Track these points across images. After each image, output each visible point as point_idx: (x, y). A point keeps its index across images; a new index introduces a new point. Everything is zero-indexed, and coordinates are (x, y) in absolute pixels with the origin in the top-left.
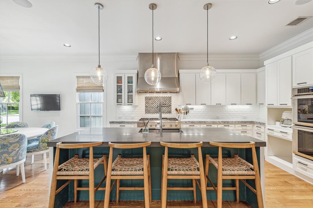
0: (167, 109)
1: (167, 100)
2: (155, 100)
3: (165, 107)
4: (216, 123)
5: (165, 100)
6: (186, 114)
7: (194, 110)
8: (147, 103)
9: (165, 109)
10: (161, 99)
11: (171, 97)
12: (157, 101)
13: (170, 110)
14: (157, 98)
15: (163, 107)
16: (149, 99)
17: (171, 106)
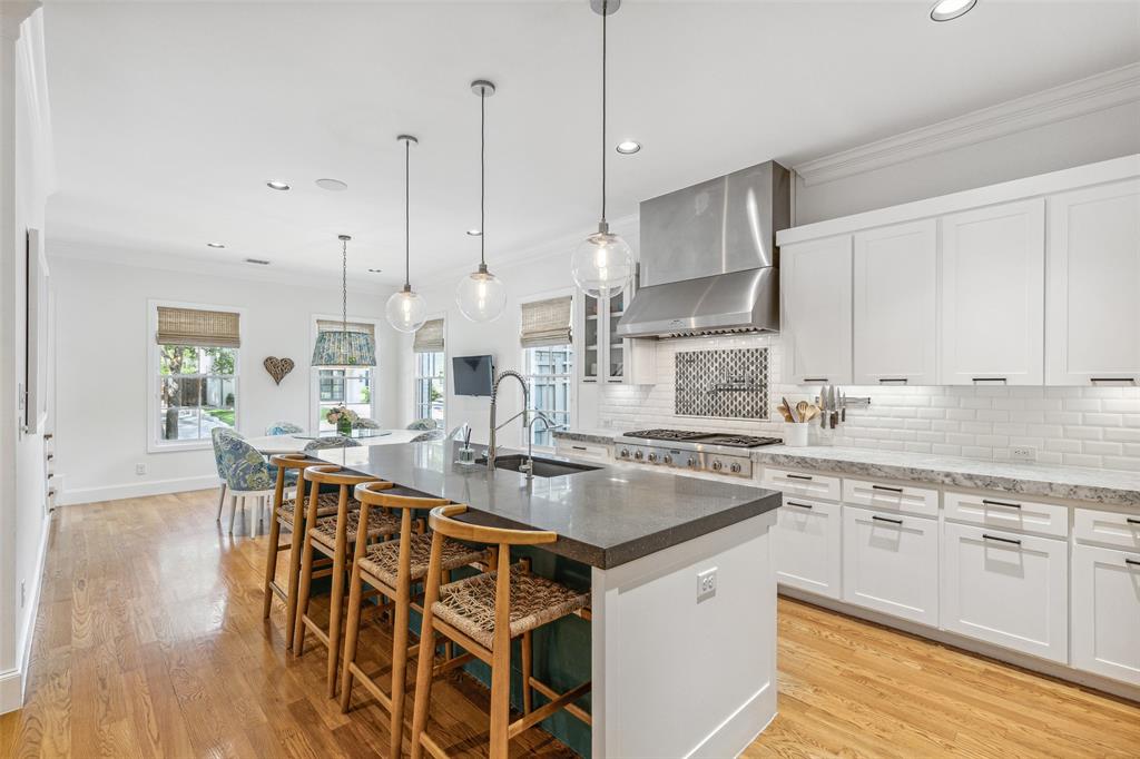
0: (749, 399)
1: (752, 363)
2: (708, 365)
3: (744, 390)
4: (932, 481)
5: (744, 363)
6: (833, 427)
7: (874, 408)
8: (680, 375)
9: (741, 399)
10: (729, 360)
11: (766, 350)
12: (713, 369)
13: (762, 404)
14: (715, 356)
15: (736, 390)
16: (687, 361)
17: (765, 386)
